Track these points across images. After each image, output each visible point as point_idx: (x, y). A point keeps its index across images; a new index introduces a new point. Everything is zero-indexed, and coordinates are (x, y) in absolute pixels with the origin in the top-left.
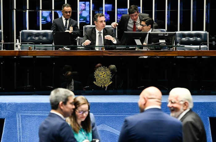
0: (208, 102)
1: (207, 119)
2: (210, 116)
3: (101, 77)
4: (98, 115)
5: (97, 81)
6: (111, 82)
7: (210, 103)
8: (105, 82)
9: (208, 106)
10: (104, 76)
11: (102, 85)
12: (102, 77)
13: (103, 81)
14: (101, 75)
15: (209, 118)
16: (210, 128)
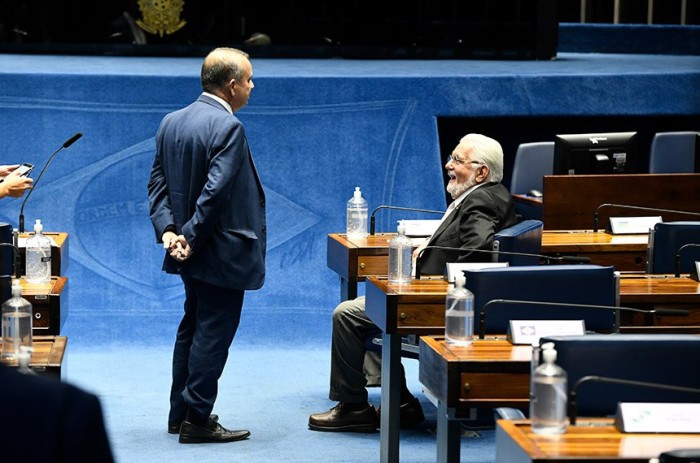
0: (436, 78)
1: (431, 121)
2: (438, 112)
3: (156, 7)
4: (152, 108)
5: (145, 18)
6: (183, 24)
7: (439, 79)
8: (166, 22)
9: (435, 87)
10: (163, 7)
11: (158, 31)
12: (159, 8)
13: (162, 19)
14: (156, 4)
15: (435, 118)
16: (438, 145)
